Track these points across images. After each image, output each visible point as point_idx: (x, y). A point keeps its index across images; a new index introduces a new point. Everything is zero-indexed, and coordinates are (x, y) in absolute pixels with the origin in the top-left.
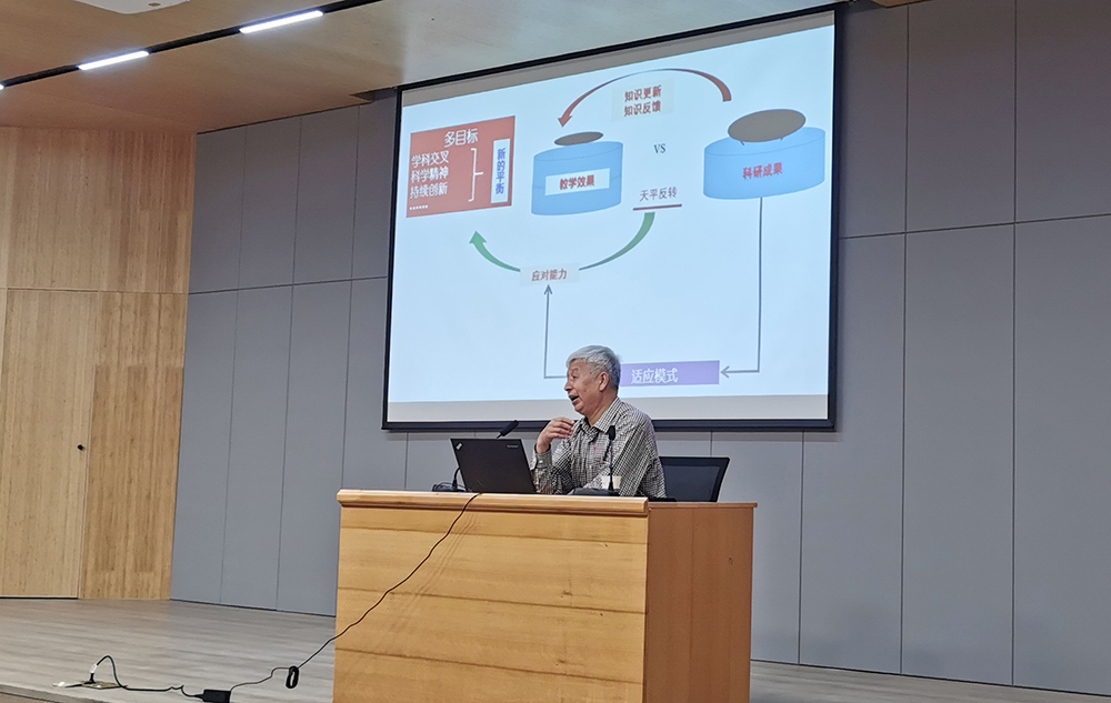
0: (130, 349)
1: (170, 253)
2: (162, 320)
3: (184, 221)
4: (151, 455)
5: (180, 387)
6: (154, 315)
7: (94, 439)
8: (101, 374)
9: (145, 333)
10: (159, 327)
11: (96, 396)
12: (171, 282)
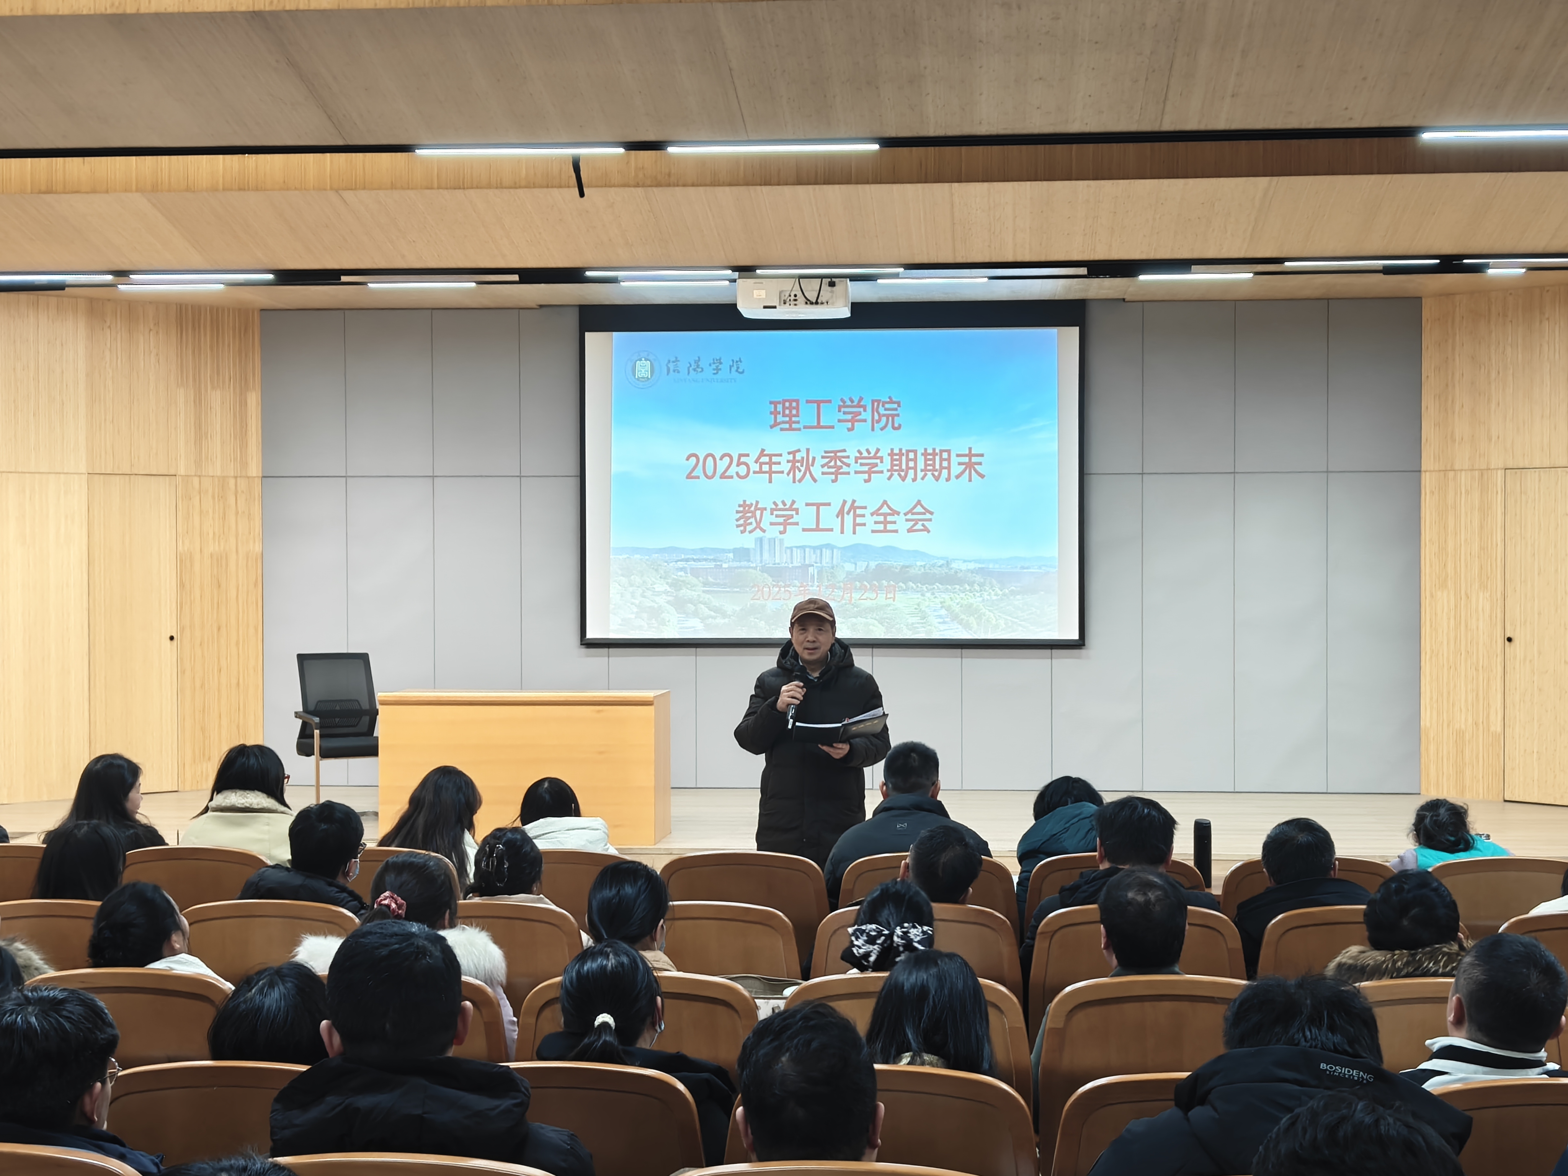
0: (211, 535)
1: (242, 434)
2: (239, 502)
3: (253, 400)
4: (237, 643)
5: (260, 572)
6: (232, 500)
7: (183, 630)
8: (183, 563)
9: (224, 518)
10: (237, 513)
11: (181, 585)
12: (244, 464)
